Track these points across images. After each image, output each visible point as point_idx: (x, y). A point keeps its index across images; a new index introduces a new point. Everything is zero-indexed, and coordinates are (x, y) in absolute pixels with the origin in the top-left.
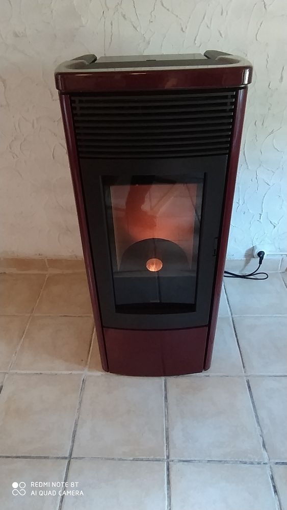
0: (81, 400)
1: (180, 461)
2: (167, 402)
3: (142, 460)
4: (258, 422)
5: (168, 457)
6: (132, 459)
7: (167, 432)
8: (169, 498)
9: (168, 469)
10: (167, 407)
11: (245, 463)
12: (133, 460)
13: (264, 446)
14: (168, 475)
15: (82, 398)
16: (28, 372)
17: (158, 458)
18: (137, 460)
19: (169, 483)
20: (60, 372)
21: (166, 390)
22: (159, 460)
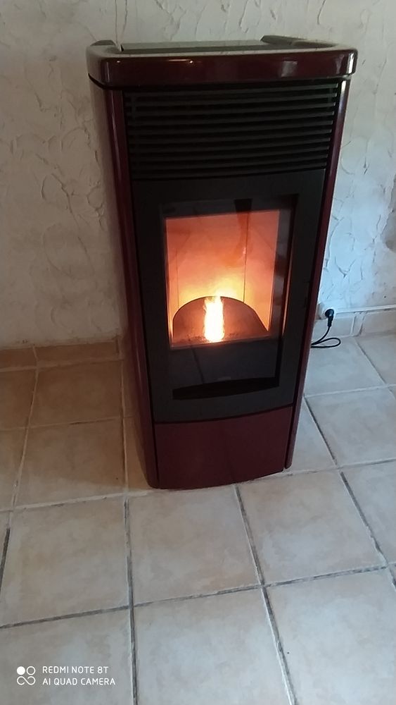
0: (129, 531)
1: (279, 584)
2: (245, 515)
3: (230, 592)
4: (365, 521)
5: (263, 582)
6: (216, 592)
7: (254, 552)
8: (276, 629)
9: (266, 596)
10: (246, 520)
11: (360, 571)
12: (218, 594)
13: (378, 547)
14: (268, 604)
15: (129, 527)
16: (43, 505)
17: (250, 585)
18: (225, 592)
19: (271, 612)
20: (90, 499)
21: (240, 500)
22: (252, 588)
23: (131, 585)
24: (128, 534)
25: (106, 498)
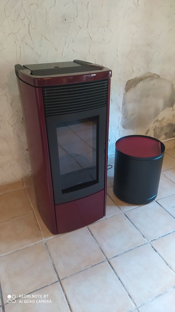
0: (50, 253)
1: (112, 258)
2: (93, 236)
3: (96, 265)
4: (137, 229)
5: (107, 259)
6: (90, 267)
7: (101, 249)
8: (116, 273)
9: (109, 263)
10: (95, 238)
11: (140, 246)
12: (92, 267)
13: (144, 237)
14: (111, 265)
17: (103, 261)
18: (94, 266)
19: (112, 268)
20: (29, 246)
21: (90, 231)
22: (104, 261)
23: (57, 273)
24: (50, 255)
25: (36, 244)
